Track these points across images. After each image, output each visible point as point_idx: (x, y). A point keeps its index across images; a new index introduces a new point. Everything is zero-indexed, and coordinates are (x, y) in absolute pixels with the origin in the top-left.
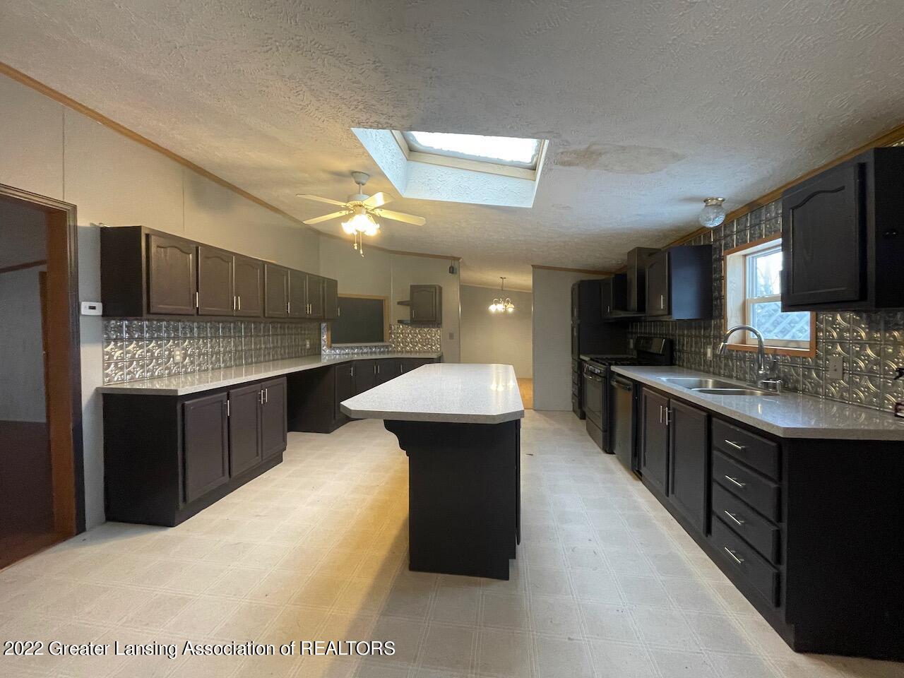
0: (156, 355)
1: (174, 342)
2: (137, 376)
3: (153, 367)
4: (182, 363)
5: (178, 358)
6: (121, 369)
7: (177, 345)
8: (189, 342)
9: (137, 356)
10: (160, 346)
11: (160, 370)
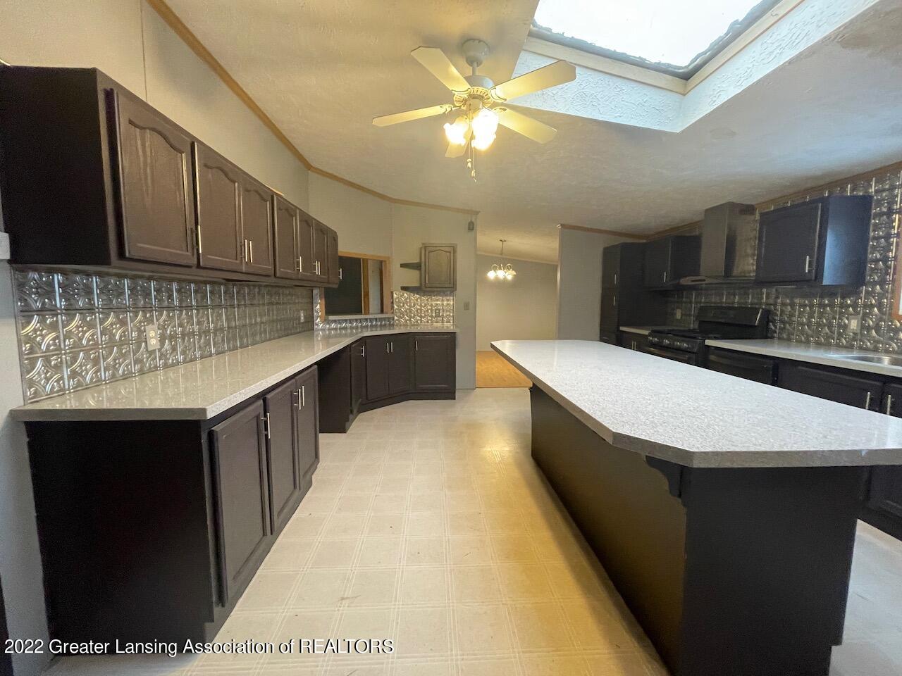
0: (117, 337)
1: (145, 316)
2: (88, 379)
3: (115, 360)
4: (159, 350)
5: (154, 342)
6: (58, 368)
7: (150, 321)
8: (168, 315)
9: (84, 342)
10: (123, 323)
11: (127, 366)
